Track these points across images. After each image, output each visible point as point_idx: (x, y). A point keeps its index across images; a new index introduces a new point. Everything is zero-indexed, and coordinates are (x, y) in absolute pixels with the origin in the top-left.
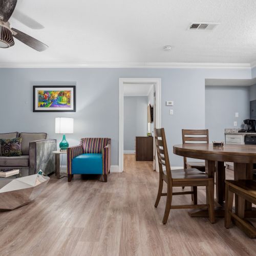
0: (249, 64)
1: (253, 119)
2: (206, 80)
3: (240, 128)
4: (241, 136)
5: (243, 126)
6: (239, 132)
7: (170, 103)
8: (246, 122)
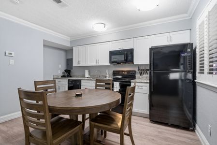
0: (69, 38)
1: (68, 69)
2: (44, 41)
3: (62, 75)
4: (65, 80)
5: (63, 73)
6: (62, 77)
7: (11, 54)
8: (66, 71)
